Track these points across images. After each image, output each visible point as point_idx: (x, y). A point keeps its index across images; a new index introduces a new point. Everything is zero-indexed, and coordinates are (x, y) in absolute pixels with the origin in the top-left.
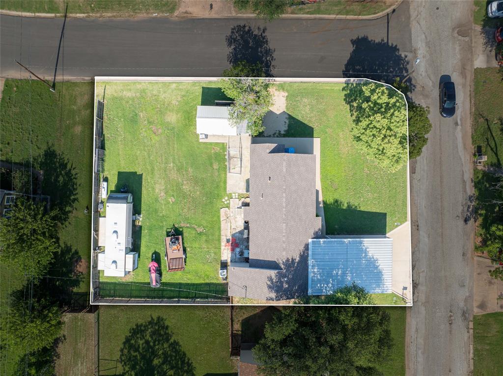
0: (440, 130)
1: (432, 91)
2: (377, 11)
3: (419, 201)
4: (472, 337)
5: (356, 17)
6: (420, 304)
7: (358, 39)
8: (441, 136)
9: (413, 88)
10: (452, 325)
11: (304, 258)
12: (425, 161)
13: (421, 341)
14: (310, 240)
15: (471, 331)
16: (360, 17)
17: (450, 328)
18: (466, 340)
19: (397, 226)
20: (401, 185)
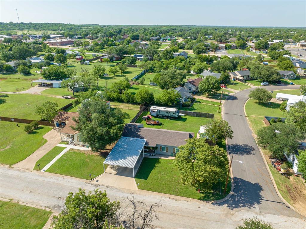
0: (199, 219)
1: (232, 220)
2: (285, 198)
3: (149, 197)
4: (40, 208)
5: (277, 188)
6: (83, 186)
7: (260, 186)
8: (195, 218)
9: (231, 208)
10: (57, 199)
11: (138, 136)
12: (177, 206)
13: (61, 182)
14: (146, 140)
15: (44, 209)
16: (278, 190)
17: (56, 197)
18: (41, 204)
19: (137, 184)
20: (163, 190)
